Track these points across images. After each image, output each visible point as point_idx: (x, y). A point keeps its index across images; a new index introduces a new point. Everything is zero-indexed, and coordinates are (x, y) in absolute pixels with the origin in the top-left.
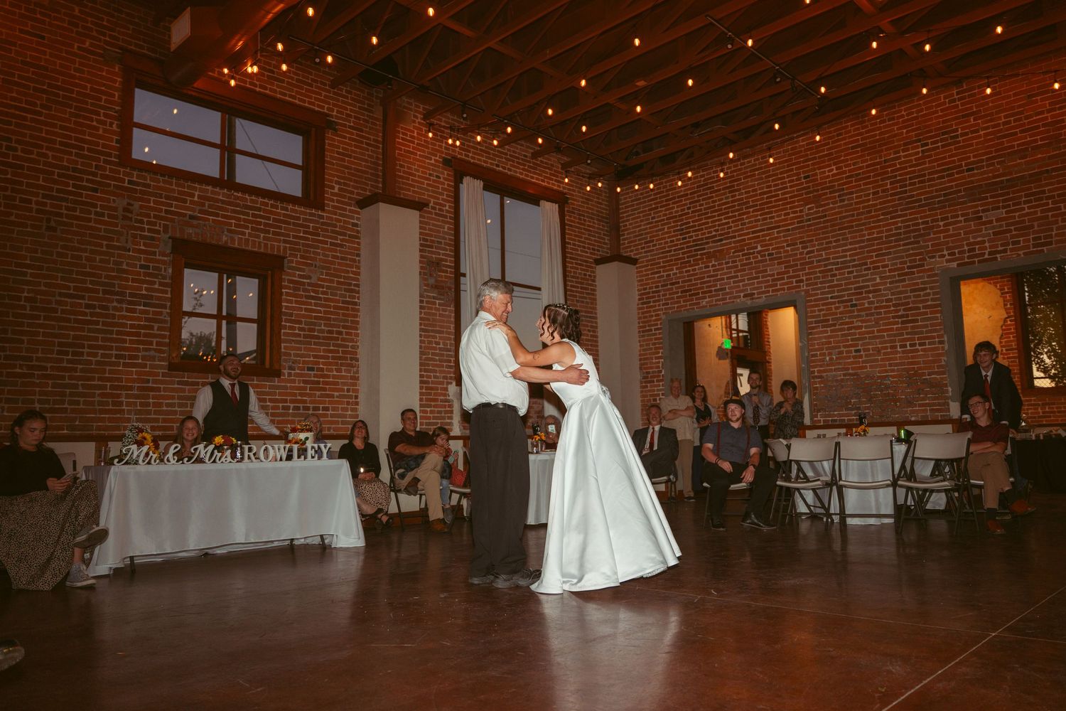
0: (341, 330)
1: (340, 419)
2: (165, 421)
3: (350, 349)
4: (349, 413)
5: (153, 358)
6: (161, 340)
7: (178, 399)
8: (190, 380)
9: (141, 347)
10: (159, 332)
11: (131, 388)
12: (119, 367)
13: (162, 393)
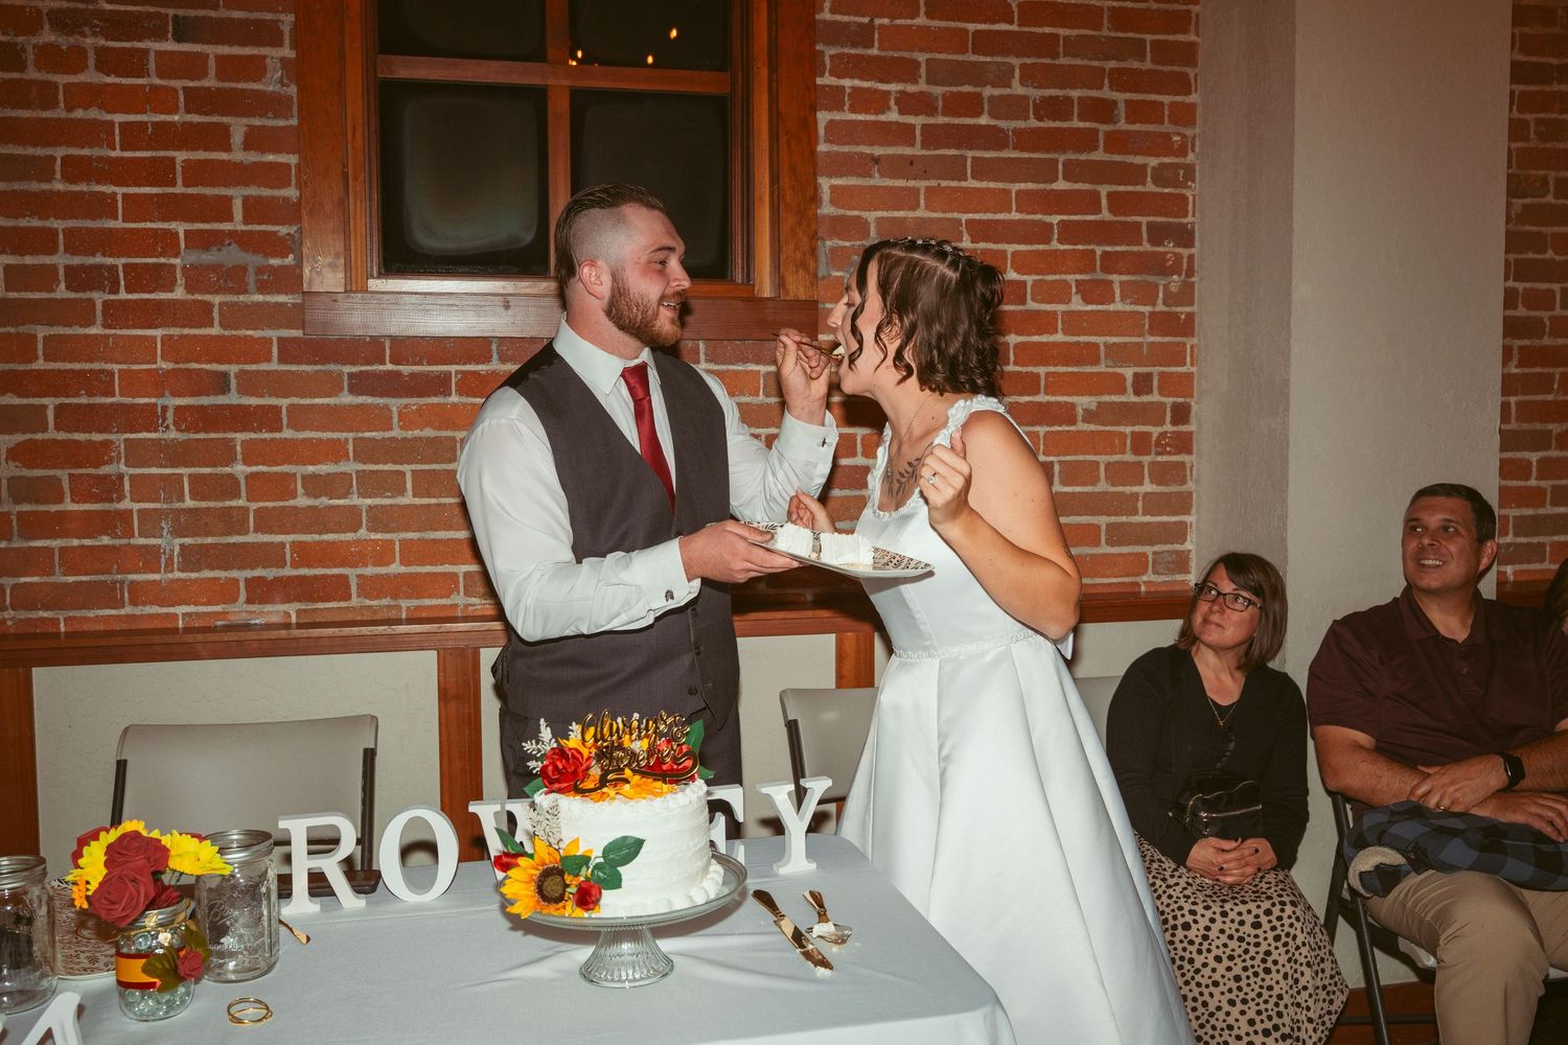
0: (1107, 93)
1: (1102, 521)
2: (304, 555)
3: (1150, 187)
4: (1148, 487)
5: (233, 278)
6: (267, 192)
7: (358, 458)
8: (405, 369)
9: (180, 228)
10: (253, 157)
11: (149, 418)
12: (91, 323)
13: (287, 433)
